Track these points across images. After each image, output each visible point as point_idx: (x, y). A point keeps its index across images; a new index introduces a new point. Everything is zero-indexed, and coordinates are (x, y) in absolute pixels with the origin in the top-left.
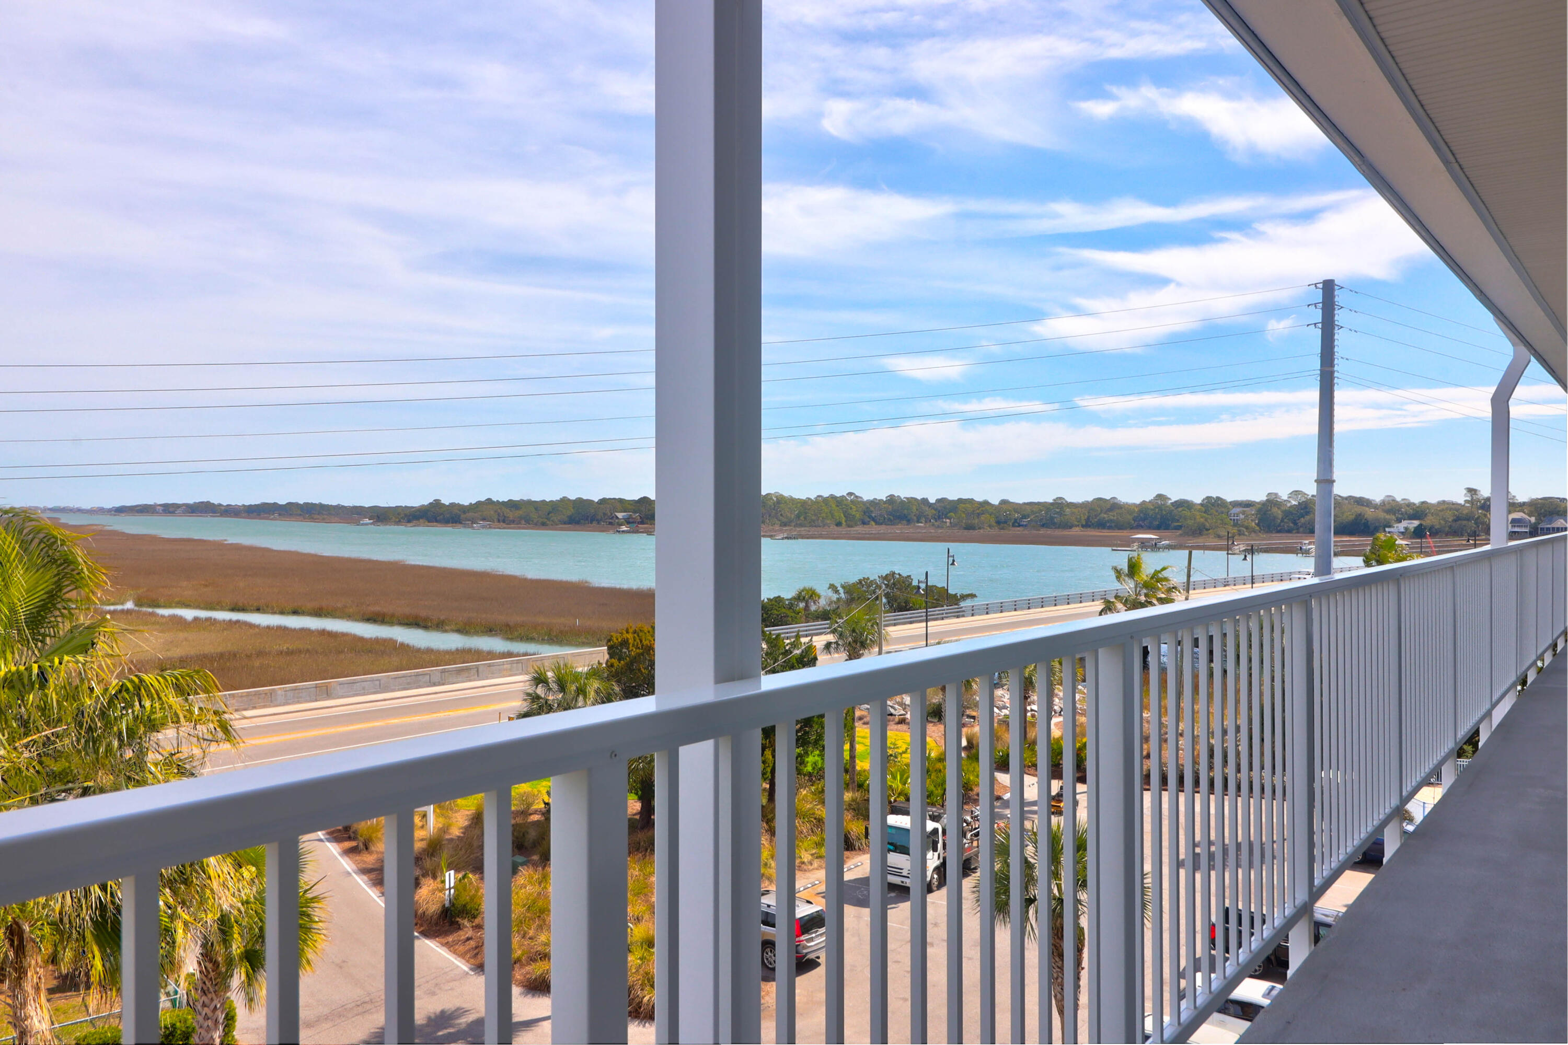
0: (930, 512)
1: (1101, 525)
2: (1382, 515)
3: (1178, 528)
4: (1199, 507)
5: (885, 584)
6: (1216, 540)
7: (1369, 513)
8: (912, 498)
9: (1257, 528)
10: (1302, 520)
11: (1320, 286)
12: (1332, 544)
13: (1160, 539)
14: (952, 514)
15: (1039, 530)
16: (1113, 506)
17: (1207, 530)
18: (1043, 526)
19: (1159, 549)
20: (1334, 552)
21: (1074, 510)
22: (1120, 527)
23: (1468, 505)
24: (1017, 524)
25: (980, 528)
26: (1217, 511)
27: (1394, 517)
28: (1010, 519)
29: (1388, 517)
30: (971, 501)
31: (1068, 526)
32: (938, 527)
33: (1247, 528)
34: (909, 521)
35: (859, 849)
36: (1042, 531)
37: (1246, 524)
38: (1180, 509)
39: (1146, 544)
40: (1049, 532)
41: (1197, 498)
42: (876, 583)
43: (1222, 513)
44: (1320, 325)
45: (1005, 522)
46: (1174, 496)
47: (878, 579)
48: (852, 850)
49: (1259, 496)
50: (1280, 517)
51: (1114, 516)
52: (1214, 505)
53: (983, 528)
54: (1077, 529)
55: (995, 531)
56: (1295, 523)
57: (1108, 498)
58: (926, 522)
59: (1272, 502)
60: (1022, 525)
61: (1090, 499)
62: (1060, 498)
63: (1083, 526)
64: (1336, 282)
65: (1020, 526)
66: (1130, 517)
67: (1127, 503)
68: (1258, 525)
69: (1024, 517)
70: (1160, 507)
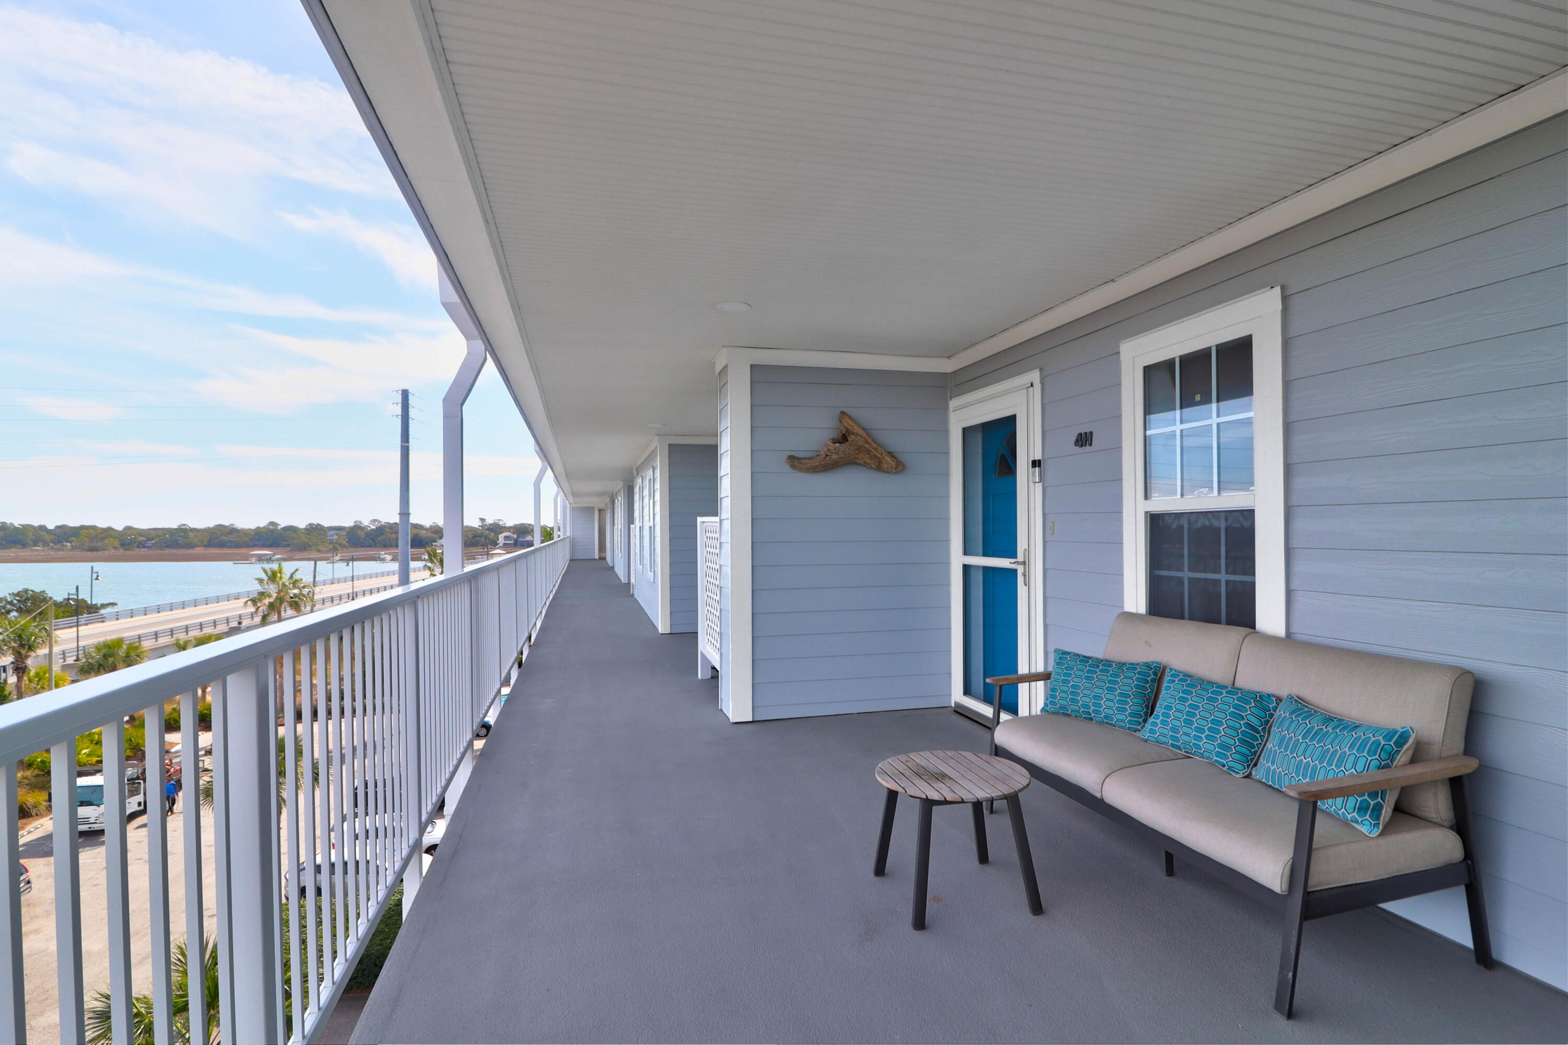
0: (48, 538)
1: (222, 545)
2: (430, 535)
3: (288, 546)
4: (304, 531)
5: (17, 600)
6: (317, 553)
7: (423, 533)
8: (27, 525)
9: (348, 545)
10: (379, 539)
11: (401, 392)
12: (410, 553)
13: (274, 555)
14: (74, 539)
15: (164, 550)
16: (232, 530)
17: (310, 546)
18: (167, 547)
19: (273, 561)
20: (411, 558)
21: (196, 534)
22: (237, 545)
23: (480, 528)
24: (141, 545)
25: (104, 550)
26: (317, 533)
27: (437, 536)
28: (135, 542)
29: (434, 536)
30: (94, 528)
31: (191, 546)
32: (58, 550)
33: (340, 545)
34: (24, 545)
35: (37, 815)
36: (167, 551)
37: (339, 542)
38: (288, 532)
39: (263, 558)
40: (174, 551)
41: (302, 525)
42: (6, 600)
43: (322, 534)
44: (400, 417)
45: (130, 544)
46: (283, 523)
47: (8, 596)
48: (28, 817)
49: (348, 523)
50: (363, 536)
51: (233, 538)
52: (315, 530)
53: (108, 550)
54: (200, 549)
55: (121, 551)
56: (374, 541)
57: (227, 524)
58: (44, 545)
59: (357, 527)
60: (147, 547)
61: (212, 525)
62: (184, 525)
63: (205, 546)
64: (410, 391)
65: (144, 547)
66: (247, 539)
67: (243, 529)
68: (348, 542)
69: (149, 539)
70: (272, 531)
